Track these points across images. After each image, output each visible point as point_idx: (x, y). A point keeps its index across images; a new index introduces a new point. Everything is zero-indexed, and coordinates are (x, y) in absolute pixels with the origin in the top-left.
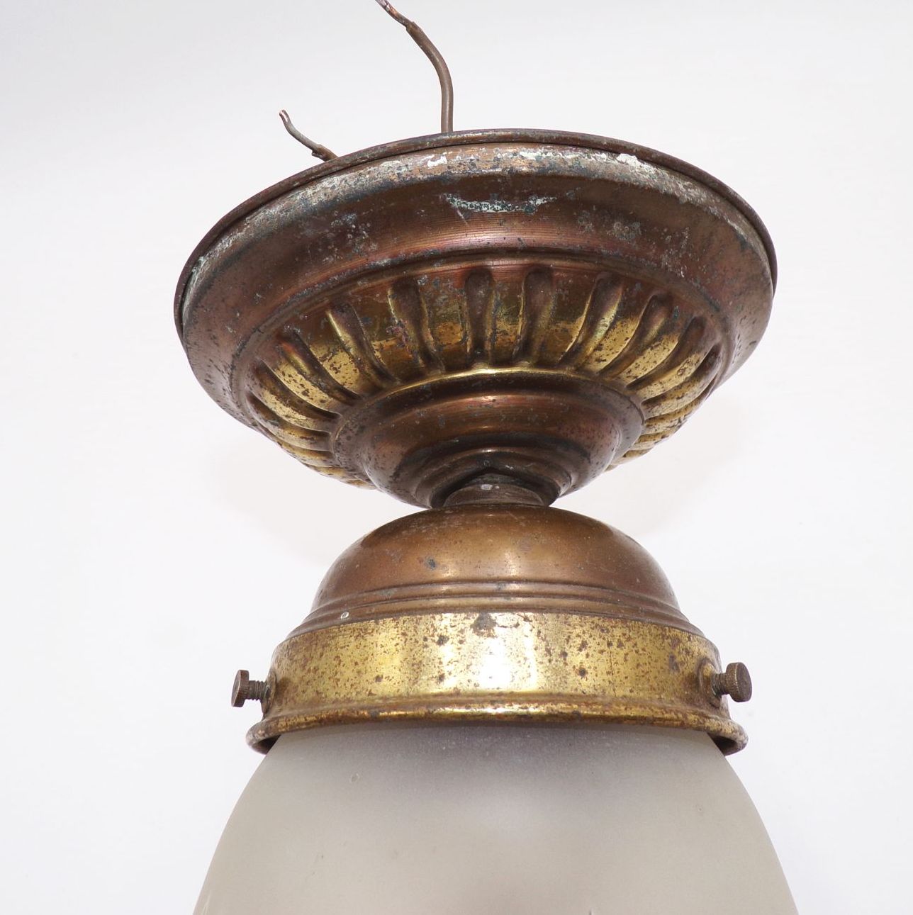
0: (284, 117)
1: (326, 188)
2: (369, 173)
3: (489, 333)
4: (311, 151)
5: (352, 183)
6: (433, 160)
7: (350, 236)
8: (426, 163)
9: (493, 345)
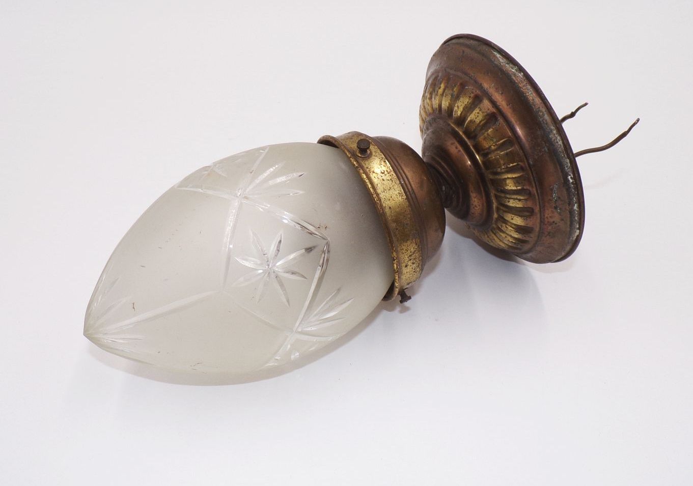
0: (586, 104)
1: (557, 139)
2: (564, 156)
3: (508, 196)
4: (574, 111)
5: (560, 150)
6: (571, 177)
7: (539, 148)
8: (570, 175)
9: (503, 197)
